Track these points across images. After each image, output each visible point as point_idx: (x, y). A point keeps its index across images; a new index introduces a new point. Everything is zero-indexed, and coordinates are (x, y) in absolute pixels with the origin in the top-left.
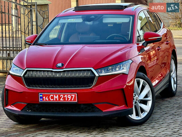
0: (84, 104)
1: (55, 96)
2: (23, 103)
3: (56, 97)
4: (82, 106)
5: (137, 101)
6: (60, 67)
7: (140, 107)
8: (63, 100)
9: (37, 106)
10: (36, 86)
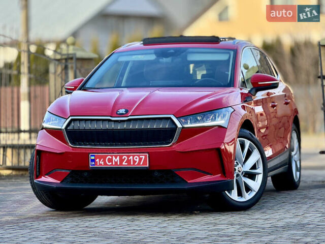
0: (159, 171)
1: (114, 158)
2: (63, 171)
3: (116, 158)
4: (156, 174)
5: (240, 173)
6: (123, 114)
7: (245, 183)
8: (126, 164)
9: (86, 174)
10: (84, 144)
